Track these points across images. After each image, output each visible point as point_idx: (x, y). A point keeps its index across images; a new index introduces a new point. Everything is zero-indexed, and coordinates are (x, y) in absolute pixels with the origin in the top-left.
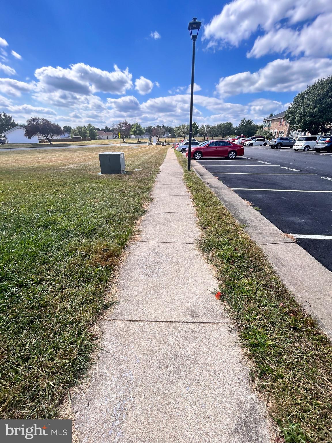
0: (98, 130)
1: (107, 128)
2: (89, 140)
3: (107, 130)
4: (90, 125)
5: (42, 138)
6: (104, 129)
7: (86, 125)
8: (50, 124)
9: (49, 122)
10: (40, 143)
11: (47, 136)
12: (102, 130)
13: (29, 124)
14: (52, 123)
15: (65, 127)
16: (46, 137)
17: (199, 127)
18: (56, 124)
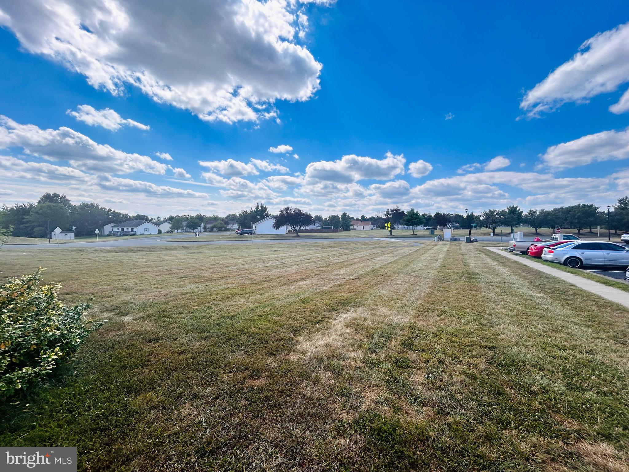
0: (353, 218)
1: (363, 217)
2: (341, 231)
3: (364, 219)
4: (344, 215)
5: (289, 228)
6: (360, 217)
7: (340, 214)
8: (302, 213)
9: (301, 211)
10: (286, 234)
11: (296, 226)
12: (357, 219)
13: (280, 214)
14: (304, 213)
15: (316, 217)
16: (294, 228)
17: (523, 214)
18: (308, 213)
